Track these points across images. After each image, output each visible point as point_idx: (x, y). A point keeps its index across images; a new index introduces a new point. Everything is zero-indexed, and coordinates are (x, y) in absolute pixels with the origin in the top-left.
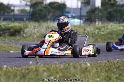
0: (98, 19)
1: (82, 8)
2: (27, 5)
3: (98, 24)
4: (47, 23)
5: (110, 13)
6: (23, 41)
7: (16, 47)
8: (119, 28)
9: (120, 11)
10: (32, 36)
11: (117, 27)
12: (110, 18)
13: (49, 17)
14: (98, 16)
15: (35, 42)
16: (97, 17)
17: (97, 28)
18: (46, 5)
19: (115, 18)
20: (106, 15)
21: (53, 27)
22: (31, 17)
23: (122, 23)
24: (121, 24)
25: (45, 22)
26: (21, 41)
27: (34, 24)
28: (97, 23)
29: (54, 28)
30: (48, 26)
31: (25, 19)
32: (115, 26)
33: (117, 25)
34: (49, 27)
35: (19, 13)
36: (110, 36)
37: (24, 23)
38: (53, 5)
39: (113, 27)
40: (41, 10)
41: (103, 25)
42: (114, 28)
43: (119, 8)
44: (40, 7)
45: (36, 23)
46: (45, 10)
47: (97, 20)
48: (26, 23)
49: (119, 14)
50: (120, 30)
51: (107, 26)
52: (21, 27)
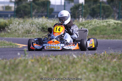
0: (82, 15)
1: (66, 4)
2: (11, 2)
3: (82, 21)
4: (32, 19)
5: (93, 10)
6: (8, 37)
7: (2, 42)
8: (102, 24)
9: (103, 7)
10: (16, 32)
11: (100, 23)
12: (94, 14)
13: (33, 13)
14: (82, 12)
15: (20, 37)
16: (81, 14)
17: (81, 24)
18: (30, 1)
19: (99, 14)
20: (89, 12)
21: (37, 23)
22: (15, 14)
23: (105, 19)
24: (104, 21)
25: (30, 18)
26: (6, 37)
27: (19, 21)
28: (81, 19)
29: (39, 24)
30: (32, 22)
31: (9, 16)
32: (98, 22)
33: (101, 21)
34: (34, 23)
35: (3, 10)
36: (94, 32)
37: (9, 20)
38: (37, 2)
39: (96, 23)
40: (26, 7)
41: (87, 21)
42: (98, 24)
43: (102, 5)
44: (24, 4)
45: (21, 19)
46: (29, 6)
47: (80, 16)
48: (10, 19)
49: (102, 11)
50: (104, 26)
51: (90, 22)
52: (6, 23)
